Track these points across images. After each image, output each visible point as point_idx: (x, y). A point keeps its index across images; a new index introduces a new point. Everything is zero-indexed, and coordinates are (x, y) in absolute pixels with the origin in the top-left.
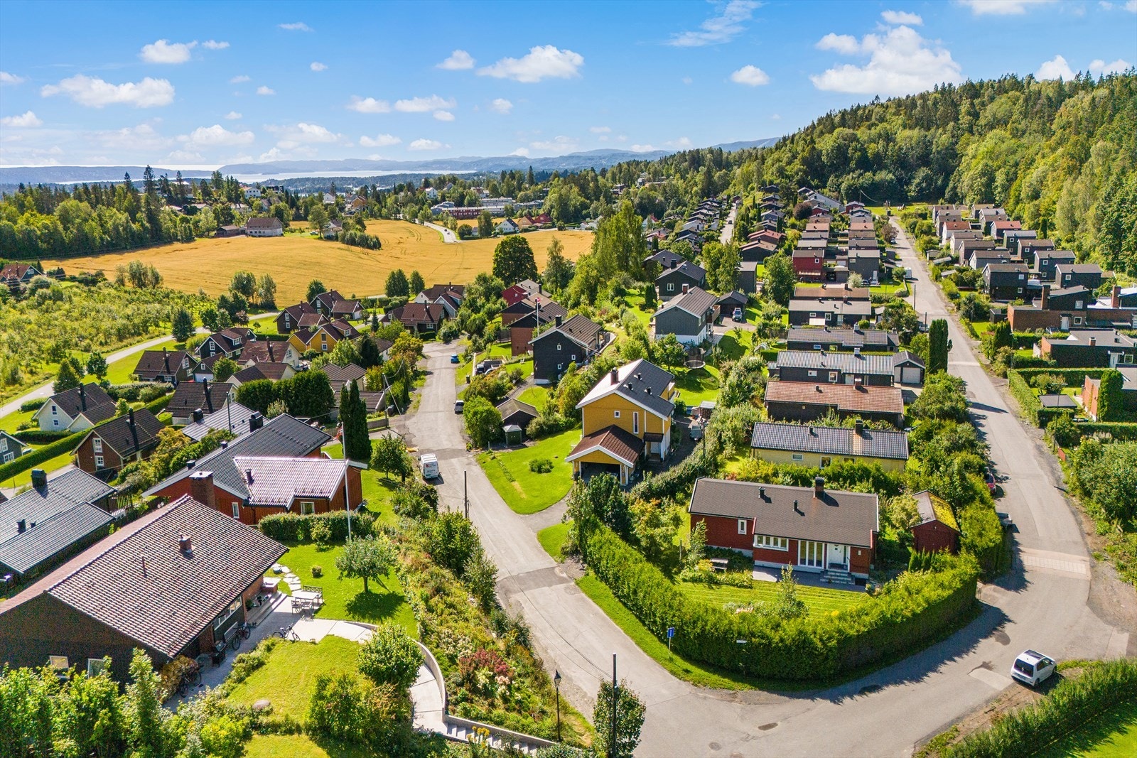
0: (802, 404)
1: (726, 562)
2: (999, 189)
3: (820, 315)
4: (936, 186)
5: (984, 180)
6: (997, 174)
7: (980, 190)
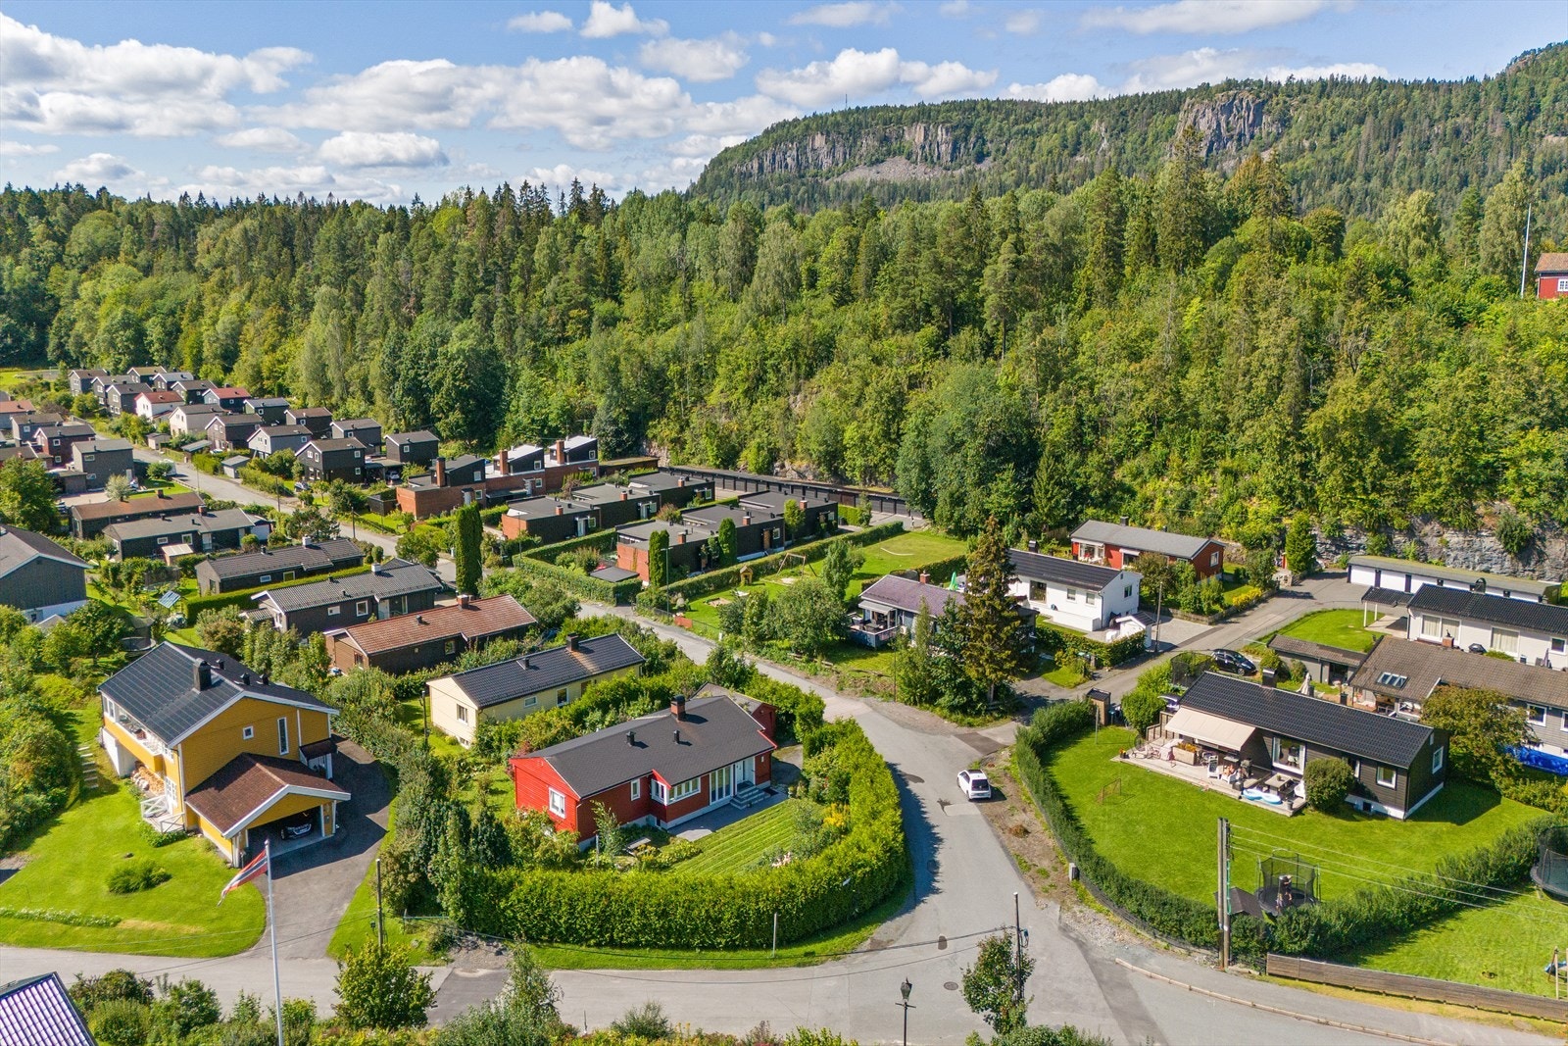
0: (410, 648)
1: (647, 840)
2: (157, 346)
3: (175, 539)
4: (28, 343)
5: (129, 333)
6: (148, 324)
7: (128, 347)
